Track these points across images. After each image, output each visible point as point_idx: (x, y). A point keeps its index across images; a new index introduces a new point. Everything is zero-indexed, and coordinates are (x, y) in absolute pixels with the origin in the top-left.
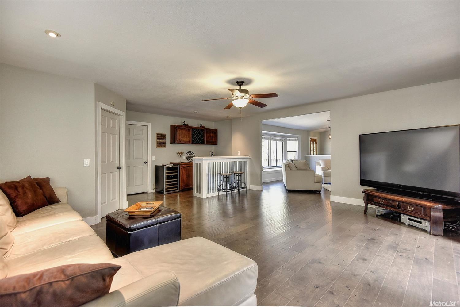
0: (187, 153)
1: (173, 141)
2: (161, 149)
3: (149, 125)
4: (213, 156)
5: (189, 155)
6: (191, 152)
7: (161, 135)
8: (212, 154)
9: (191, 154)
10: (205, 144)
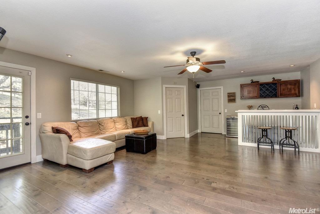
0: (259, 106)
1: (242, 98)
2: (232, 104)
3: (222, 88)
4: (298, 109)
5: (262, 108)
6: (265, 106)
7: (231, 93)
8: (297, 107)
9: (265, 107)
10: (278, 97)
